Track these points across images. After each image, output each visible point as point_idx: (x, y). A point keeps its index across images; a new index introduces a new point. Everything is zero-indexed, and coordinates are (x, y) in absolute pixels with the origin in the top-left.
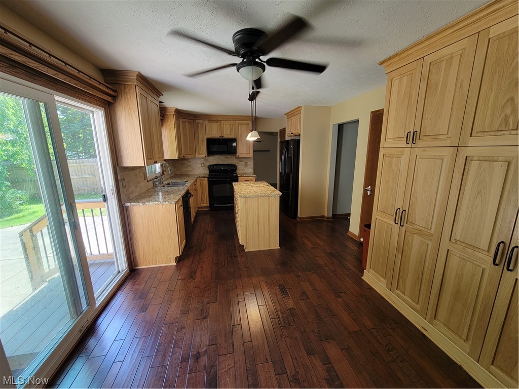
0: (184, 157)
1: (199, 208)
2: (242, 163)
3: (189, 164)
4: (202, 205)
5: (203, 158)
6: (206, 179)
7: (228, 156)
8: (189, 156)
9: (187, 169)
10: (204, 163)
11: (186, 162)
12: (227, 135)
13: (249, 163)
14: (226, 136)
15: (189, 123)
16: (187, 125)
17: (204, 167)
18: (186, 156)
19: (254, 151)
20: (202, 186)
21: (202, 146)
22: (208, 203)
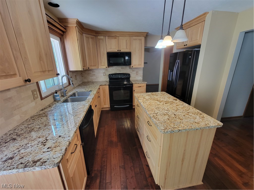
0: (89, 68)
1: (102, 108)
2: (134, 72)
3: (93, 73)
4: (105, 106)
5: (104, 69)
6: (107, 87)
7: (124, 67)
8: (93, 68)
9: (92, 78)
10: (105, 73)
11: (91, 72)
12: (124, 49)
13: (139, 72)
14: (122, 51)
15: (92, 38)
16: (90, 40)
17: (105, 75)
18: (91, 68)
19: (144, 63)
20: (104, 92)
21: (103, 59)
22: (109, 105)
